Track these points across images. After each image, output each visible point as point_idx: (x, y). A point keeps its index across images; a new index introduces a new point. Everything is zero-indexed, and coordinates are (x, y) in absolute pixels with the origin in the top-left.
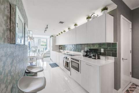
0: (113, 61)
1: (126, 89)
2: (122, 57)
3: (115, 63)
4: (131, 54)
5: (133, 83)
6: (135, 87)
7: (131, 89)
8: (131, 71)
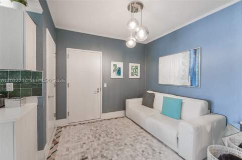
0: (36, 104)
1: (52, 140)
2: (48, 94)
3: (38, 106)
4: (55, 88)
5: (58, 127)
6: (60, 130)
7: (57, 136)
8: (55, 112)
